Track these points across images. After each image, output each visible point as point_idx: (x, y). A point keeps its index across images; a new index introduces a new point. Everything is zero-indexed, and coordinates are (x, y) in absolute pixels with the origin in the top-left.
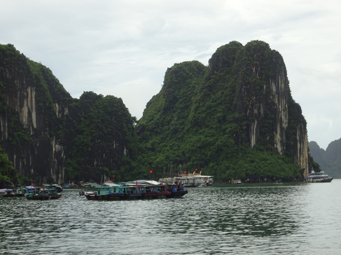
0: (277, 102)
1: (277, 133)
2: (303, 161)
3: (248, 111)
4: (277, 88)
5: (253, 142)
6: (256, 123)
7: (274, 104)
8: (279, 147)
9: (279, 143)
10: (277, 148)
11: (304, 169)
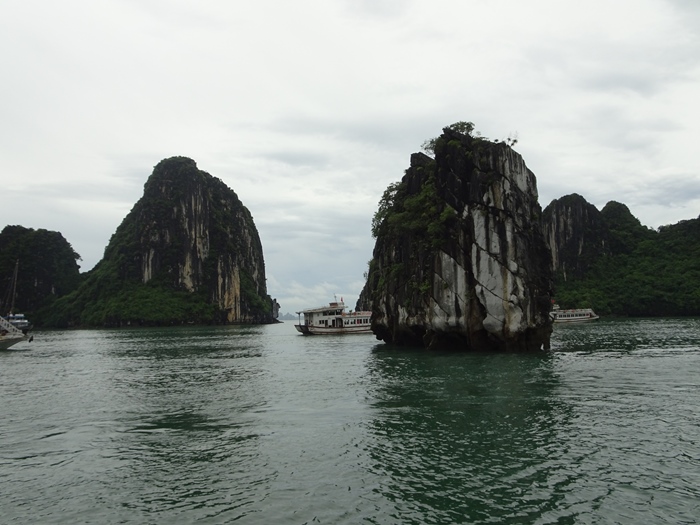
0: (186, 226)
1: (184, 265)
2: (229, 300)
3: (142, 239)
4: (189, 209)
5: (147, 275)
6: (152, 252)
7: (184, 230)
8: (189, 283)
9: (188, 277)
10: (183, 284)
11: (230, 310)
